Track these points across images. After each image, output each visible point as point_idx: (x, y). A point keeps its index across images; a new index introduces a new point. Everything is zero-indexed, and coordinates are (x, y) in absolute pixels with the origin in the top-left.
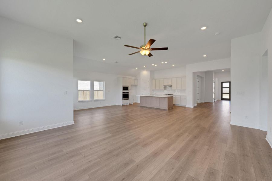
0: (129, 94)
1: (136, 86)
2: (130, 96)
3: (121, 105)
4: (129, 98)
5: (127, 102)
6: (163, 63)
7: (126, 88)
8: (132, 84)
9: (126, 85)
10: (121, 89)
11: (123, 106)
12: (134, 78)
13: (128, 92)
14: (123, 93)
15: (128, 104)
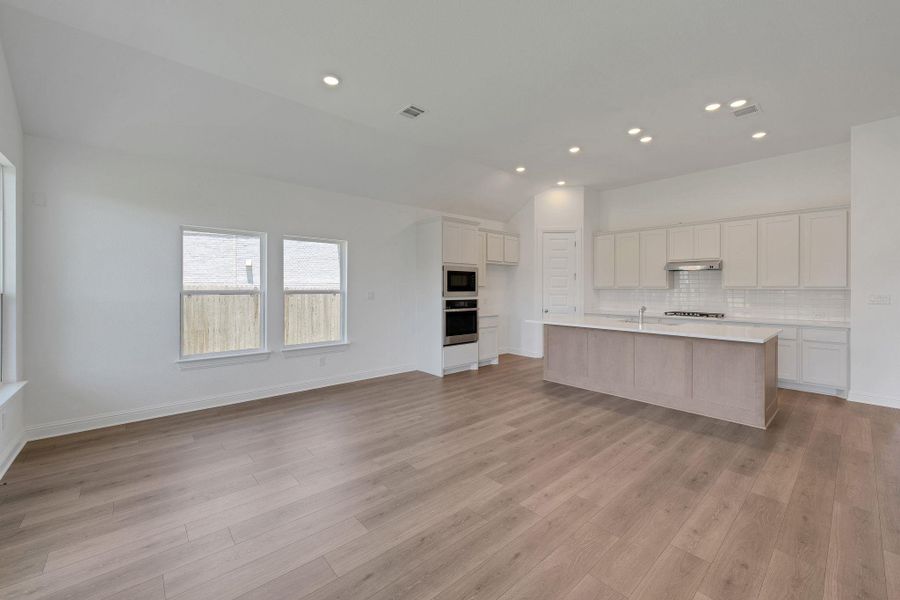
0: (480, 314)
1: (509, 267)
2: (482, 323)
3: (440, 374)
4: (481, 331)
5: (467, 356)
6: (713, 107)
7: (461, 280)
8: (495, 256)
9: (462, 264)
10: (438, 282)
11: (448, 378)
12: (498, 226)
13: (474, 303)
14: (450, 304)
15: (475, 367)
